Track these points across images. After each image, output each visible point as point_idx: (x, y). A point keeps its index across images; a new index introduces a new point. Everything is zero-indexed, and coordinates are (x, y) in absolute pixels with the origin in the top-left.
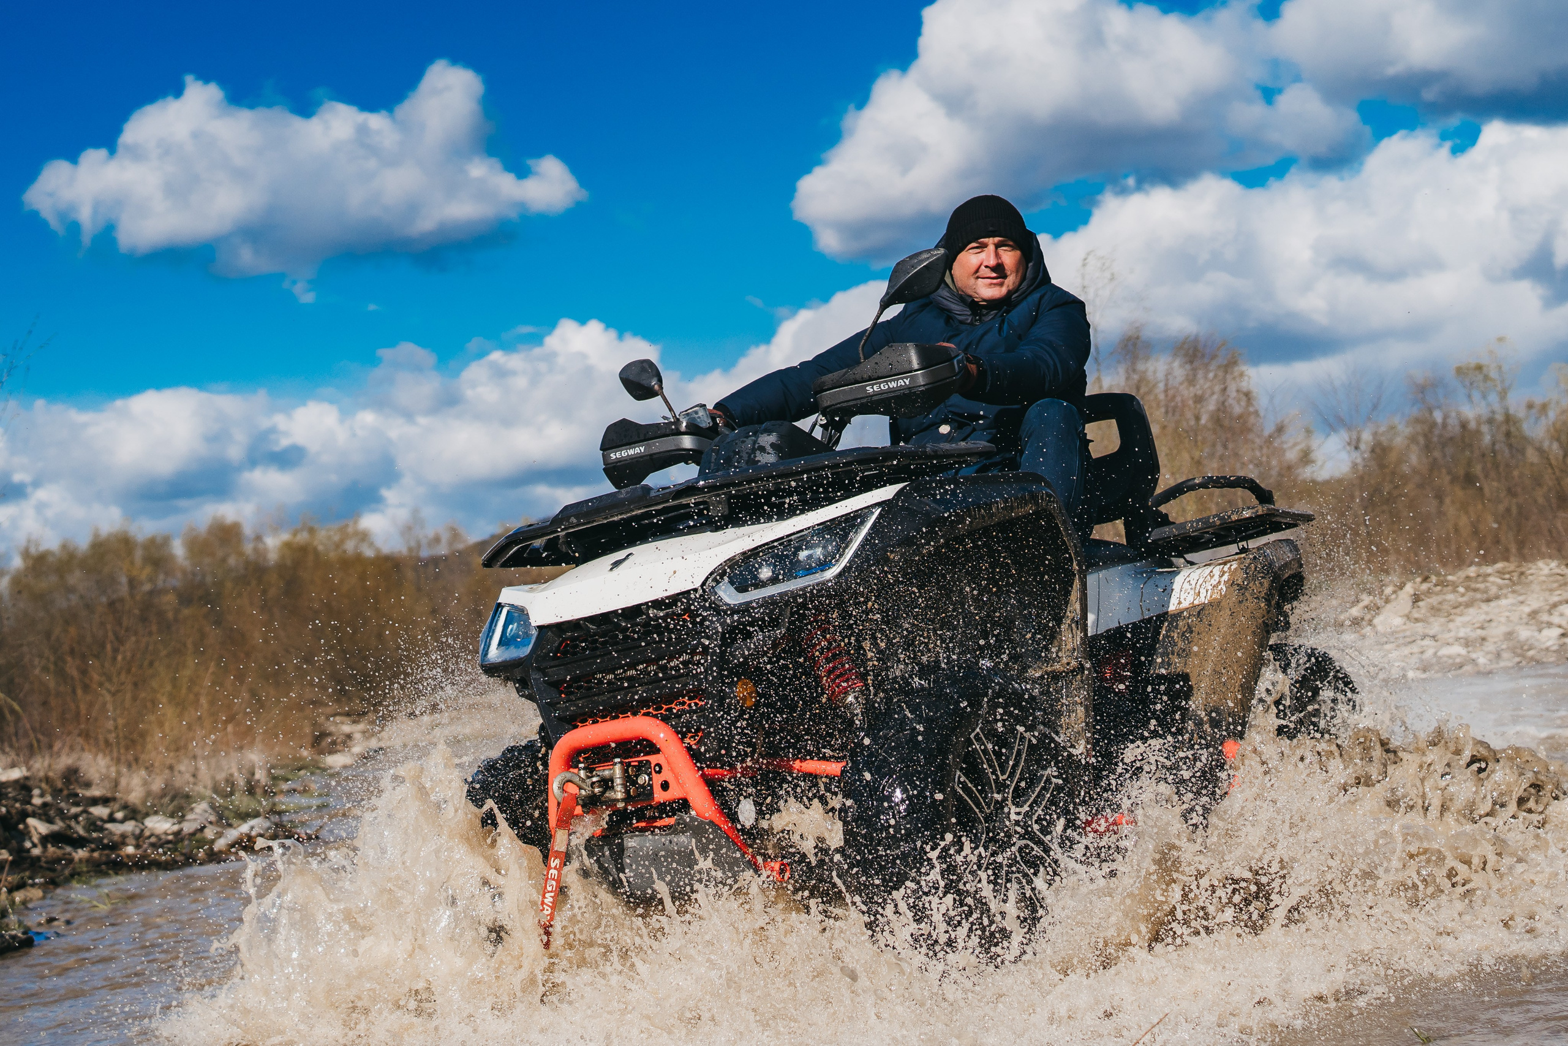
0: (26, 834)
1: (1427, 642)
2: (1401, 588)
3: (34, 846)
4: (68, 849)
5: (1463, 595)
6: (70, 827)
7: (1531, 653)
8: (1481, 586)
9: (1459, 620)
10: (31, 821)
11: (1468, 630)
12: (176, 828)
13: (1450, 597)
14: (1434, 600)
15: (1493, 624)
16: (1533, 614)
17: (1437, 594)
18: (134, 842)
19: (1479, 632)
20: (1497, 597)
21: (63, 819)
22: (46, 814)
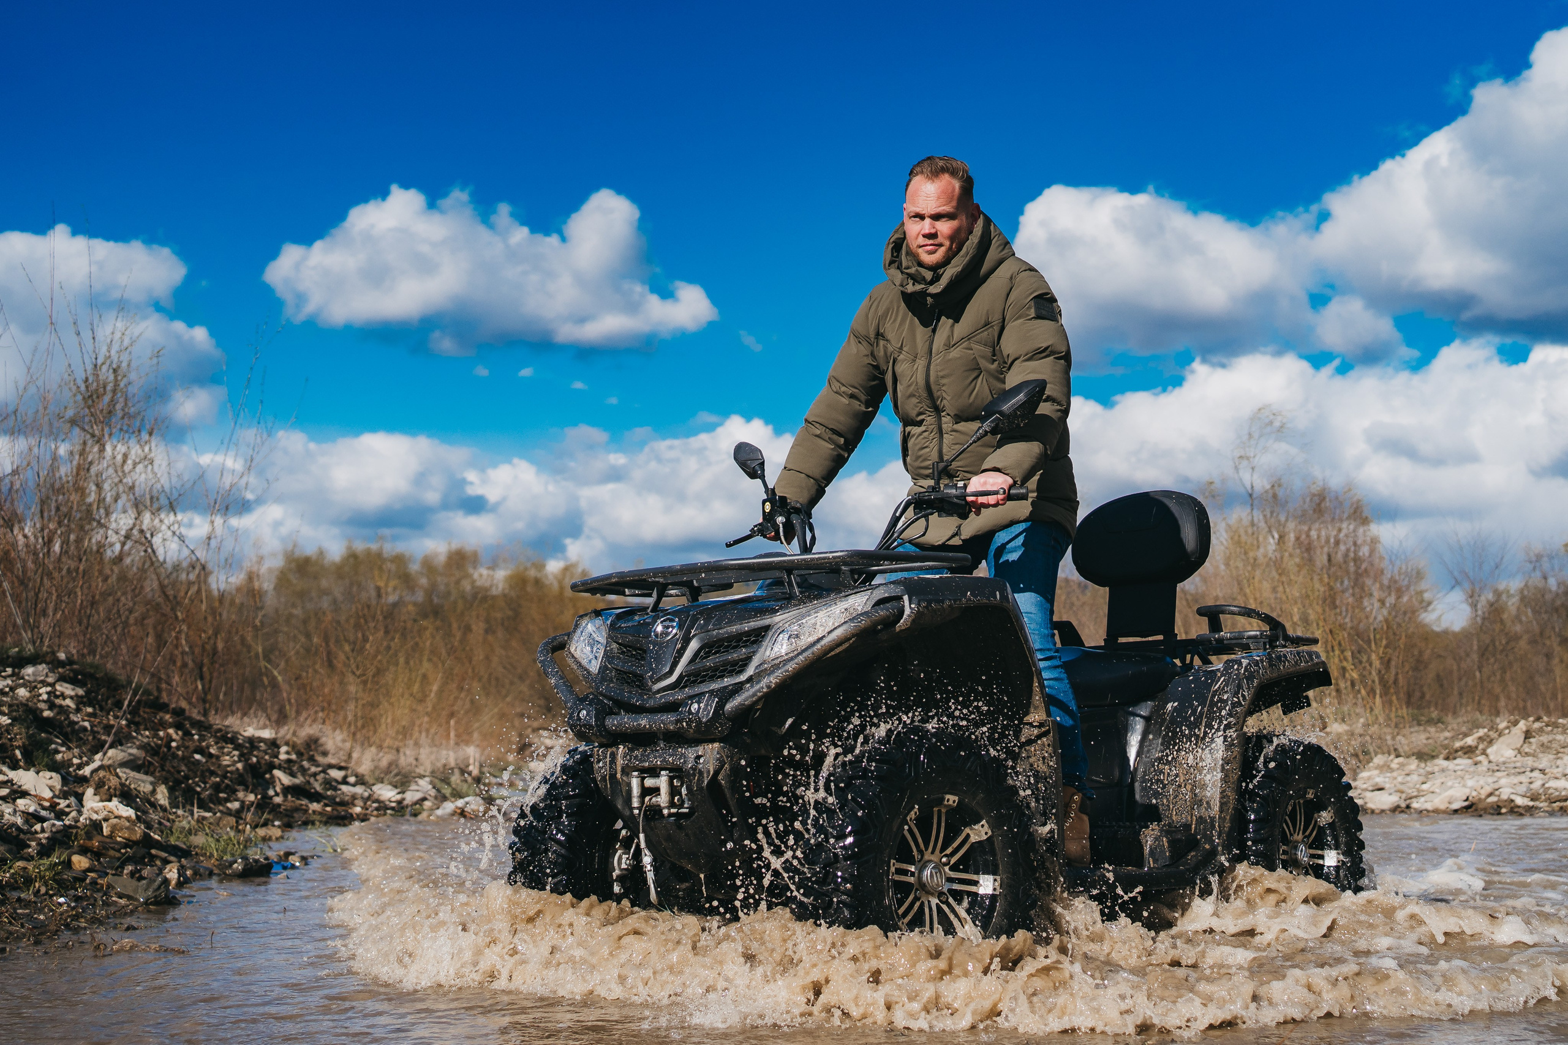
0: (271, 782)
1: (1536, 774)
2: (1515, 723)
3: (277, 794)
4: (305, 802)
6: (308, 782)
10: (277, 773)
12: (399, 797)
13: (1559, 737)
14: (1544, 739)
17: (1548, 733)
18: (362, 804)
21: (303, 775)
22: (290, 769)
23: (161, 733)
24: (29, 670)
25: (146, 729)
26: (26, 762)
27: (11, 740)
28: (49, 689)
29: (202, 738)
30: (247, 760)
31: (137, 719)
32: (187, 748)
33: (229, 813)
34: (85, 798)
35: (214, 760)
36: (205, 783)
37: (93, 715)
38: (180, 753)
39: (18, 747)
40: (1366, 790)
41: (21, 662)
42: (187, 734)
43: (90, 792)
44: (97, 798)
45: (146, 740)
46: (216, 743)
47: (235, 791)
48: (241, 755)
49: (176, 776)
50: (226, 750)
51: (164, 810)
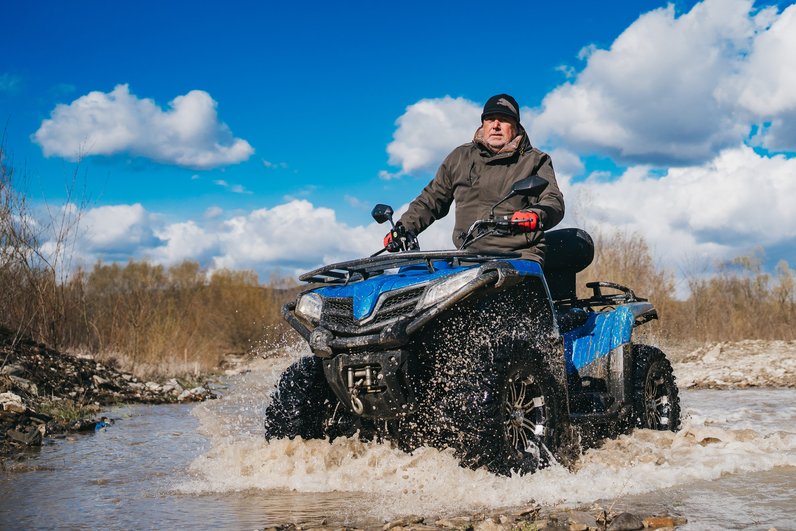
0: (93, 382)
1: (726, 369)
2: (716, 345)
3: (95, 388)
4: (110, 392)
5: (742, 351)
6: (112, 382)
7: (771, 379)
8: (751, 348)
9: (740, 361)
10: (95, 377)
11: (744, 366)
12: (160, 388)
13: (737, 351)
14: (730, 352)
15: (755, 364)
16: (773, 362)
17: (731, 349)
18: (141, 392)
19: (749, 367)
20: (757, 354)
21: (109, 378)
22: (102, 375)
23: (33, 357)
25: (24, 355)
29: (55, 359)
30: (79, 371)
31: (19, 350)
32: (47, 365)
33: (70, 398)
35: (61, 371)
36: (57, 383)
38: (43, 367)
42: (47, 357)
45: (24, 361)
46: (63, 362)
47: (73, 387)
48: (76, 368)
49: (41, 379)
50: (68, 365)
51: (36, 397)
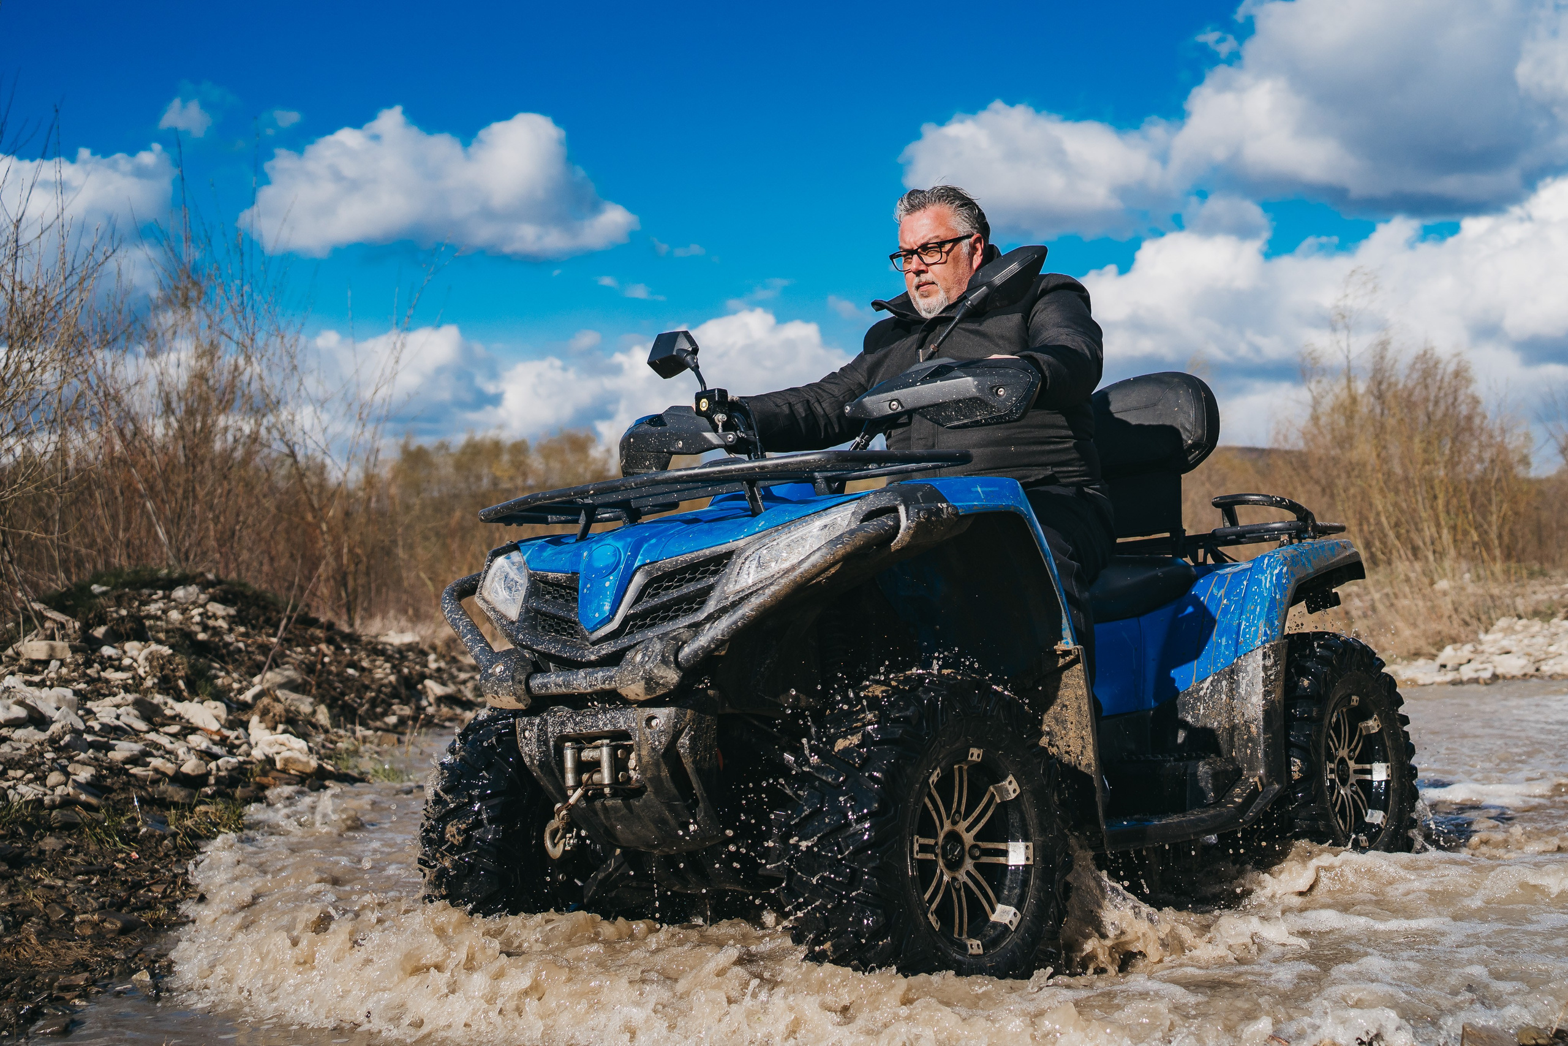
0: (423, 694)
3: (431, 705)
4: (458, 711)
6: (459, 691)
10: (429, 683)
21: (454, 683)
22: (441, 678)
23: (313, 649)
24: (179, 593)
25: (298, 645)
26: (190, 692)
27: (173, 670)
28: (201, 610)
29: (353, 651)
30: (398, 672)
32: (339, 662)
33: (387, 730)
34: (250, 726)
35: (366, 673)
36: (361, 698)
37: (246, 635)
38: (333, 668)
39: (181, 678)
40: (1492, 654)
41: (170, 584)
42: (339, 648)
43: (255, 720)
44: (263, 725)
45: (300, 658)
46: (368, 656)
47: (390, 705)
48: (394, 667)
49: (333, 693)
50: (378, 663)
51: (326, 731)
